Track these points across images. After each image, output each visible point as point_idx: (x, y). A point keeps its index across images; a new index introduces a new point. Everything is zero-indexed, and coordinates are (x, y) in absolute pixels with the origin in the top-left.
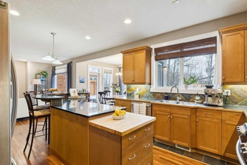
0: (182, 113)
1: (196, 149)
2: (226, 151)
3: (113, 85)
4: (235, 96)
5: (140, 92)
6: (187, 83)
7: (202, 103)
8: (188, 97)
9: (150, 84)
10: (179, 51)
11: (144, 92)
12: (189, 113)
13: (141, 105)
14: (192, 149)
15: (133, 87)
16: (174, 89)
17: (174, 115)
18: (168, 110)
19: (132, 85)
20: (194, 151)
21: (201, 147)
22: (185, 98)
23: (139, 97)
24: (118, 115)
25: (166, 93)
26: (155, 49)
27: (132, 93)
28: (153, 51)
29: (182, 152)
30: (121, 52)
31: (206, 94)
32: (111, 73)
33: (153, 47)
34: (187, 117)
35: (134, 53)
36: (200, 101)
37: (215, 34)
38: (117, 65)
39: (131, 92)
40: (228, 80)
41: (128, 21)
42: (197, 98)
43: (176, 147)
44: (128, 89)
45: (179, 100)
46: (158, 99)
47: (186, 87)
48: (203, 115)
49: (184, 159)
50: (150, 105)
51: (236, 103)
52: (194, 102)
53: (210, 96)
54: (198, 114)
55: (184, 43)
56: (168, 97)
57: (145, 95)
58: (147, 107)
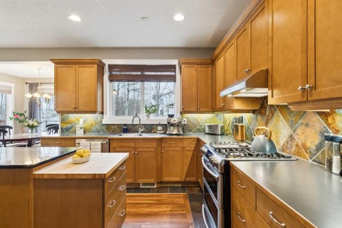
0: (148, 146)
1: (161, 183)
2: (186, 177)
3: (16, 114)
4: (190, 124)
5: (86, 125)
6: (148, 112)
7: (165, 133)
8: (150, 128)
9: (102, 113)
10: (139, 73)
11: (92, 125)
12: (155, 145)
13: (92, 143)
14: (158, 183)
15: (72, 117)
16: (136, 119)
17: (139, 150)
18: (132, 144)
19: (70, 115)
20: (160, 185)
21: (166, 179)
22: (147, 129)
23: (85, 132)
24: (82, 156)
25: (125, 125)
26: (109, 66)
27: (72, 127)
28: (106, 68)
29: (148, 190)
30: (52, 60)
31: (169, 123)
32: (10, 92)
33: (107, 62)
34: (153, 149)
35: (77, 66)
36: (162, 132)
37: (175, 62)
38: (23, 79)
39: (69, 125)
40: (186, 109)
41: (75, 18)
42: (160, 128)
43: (141, 187)
44: (63, 121)
45: (142, 132)
46: (114, 132)
47: (148, 117)
48: (168, 145)
49: (151, 196)
50: (107, 140)
51: (190, 131)
52: (156, 132)
53: (172, 125)
54: (163, 145)
55: (145, 65)
56: (126, 129)
57: (94, 129)
58: (102, 144)
